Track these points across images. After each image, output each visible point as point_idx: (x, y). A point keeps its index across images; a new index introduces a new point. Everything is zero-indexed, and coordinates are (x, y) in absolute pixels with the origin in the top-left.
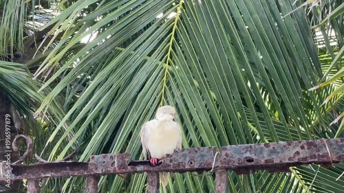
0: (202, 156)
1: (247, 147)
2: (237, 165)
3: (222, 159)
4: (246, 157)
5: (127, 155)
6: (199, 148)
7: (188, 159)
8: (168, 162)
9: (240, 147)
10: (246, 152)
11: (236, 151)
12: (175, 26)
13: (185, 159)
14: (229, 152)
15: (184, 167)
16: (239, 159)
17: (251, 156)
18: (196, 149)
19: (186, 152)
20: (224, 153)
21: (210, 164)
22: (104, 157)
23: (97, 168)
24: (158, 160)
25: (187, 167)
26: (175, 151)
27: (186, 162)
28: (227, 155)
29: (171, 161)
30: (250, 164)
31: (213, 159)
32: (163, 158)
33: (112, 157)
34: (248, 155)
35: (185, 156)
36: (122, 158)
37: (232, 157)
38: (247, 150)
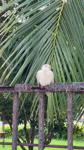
0: (62, 86)
1: (81, 83)
2: (77, 91)
3: (70, 88)
4: (81, 88)
5: (31, 85)
6: (61, 83)
7: (56, 87)
8: (48, 89)
9: (78, 83)
10: (81, 85)
11: (77, 85)
12: (59, 18)
13: (55, 87)
14: (73, 85)
15: (55, 91)
16: (78, 88)
17: (83, 87)
18: (60, 83)
19: (55, 84)
20: (71, 86)
21: (65, 90)
22: (21, 85)
23: (18, 90)
24: (44, 87)
25: (56, 91)
26: (51, 84)
27: (55, 89)
28: (73, 86)
29: (49, 88)
30: (82, 90)
31: (67, 88)
32: (46, 86)
33: (24, 85)
34: (81, 87)
35: (55, 86)
36: (29, 86)
37: (75, 87)
38: (81, 84)
